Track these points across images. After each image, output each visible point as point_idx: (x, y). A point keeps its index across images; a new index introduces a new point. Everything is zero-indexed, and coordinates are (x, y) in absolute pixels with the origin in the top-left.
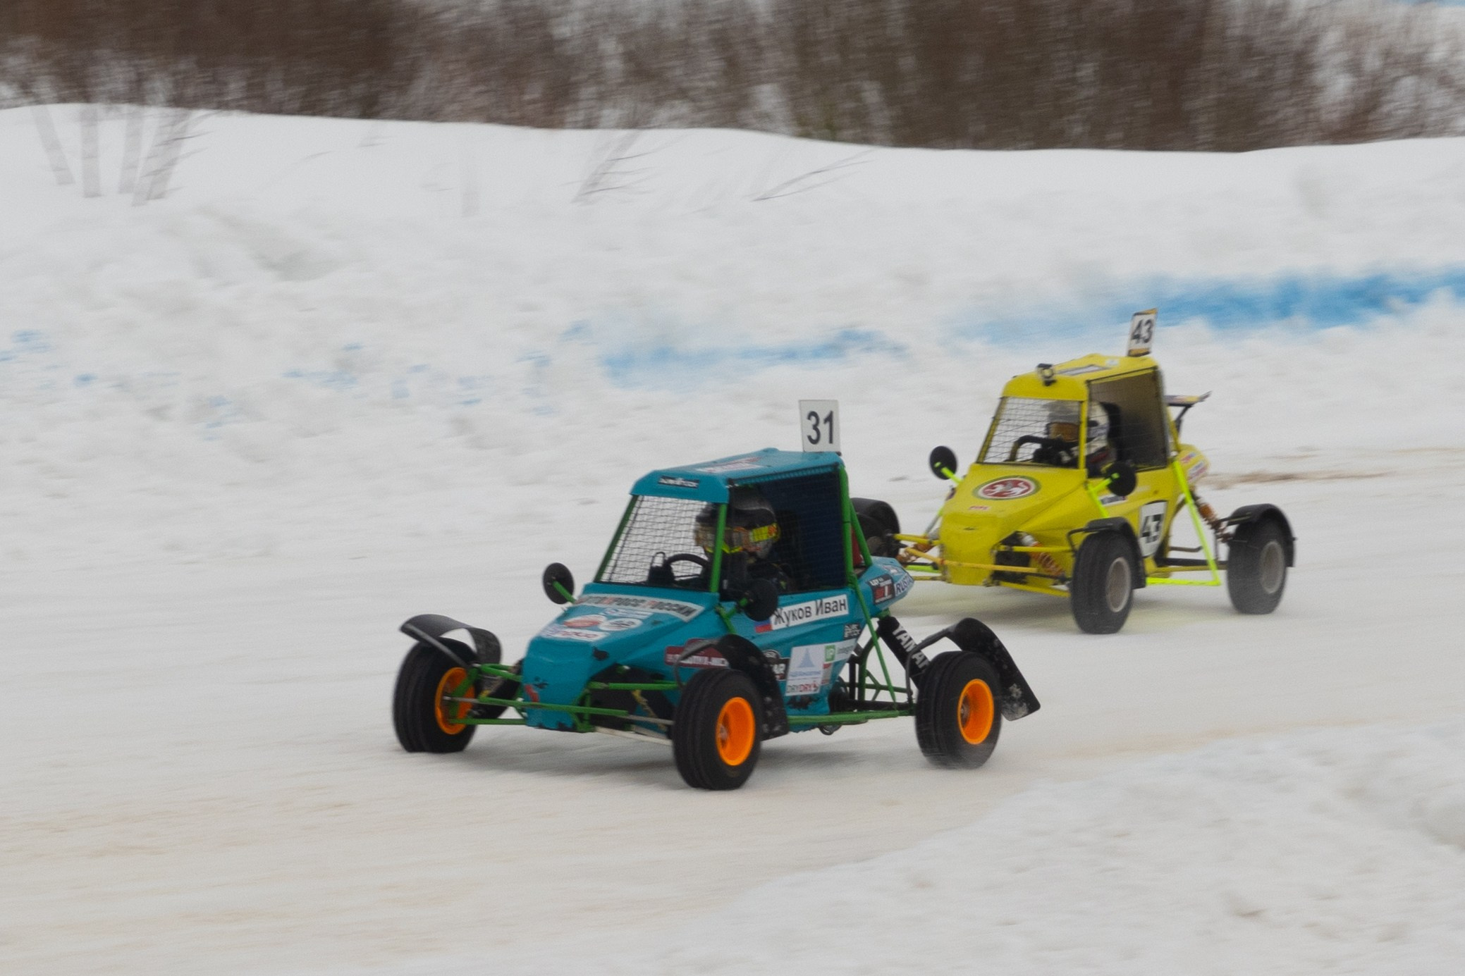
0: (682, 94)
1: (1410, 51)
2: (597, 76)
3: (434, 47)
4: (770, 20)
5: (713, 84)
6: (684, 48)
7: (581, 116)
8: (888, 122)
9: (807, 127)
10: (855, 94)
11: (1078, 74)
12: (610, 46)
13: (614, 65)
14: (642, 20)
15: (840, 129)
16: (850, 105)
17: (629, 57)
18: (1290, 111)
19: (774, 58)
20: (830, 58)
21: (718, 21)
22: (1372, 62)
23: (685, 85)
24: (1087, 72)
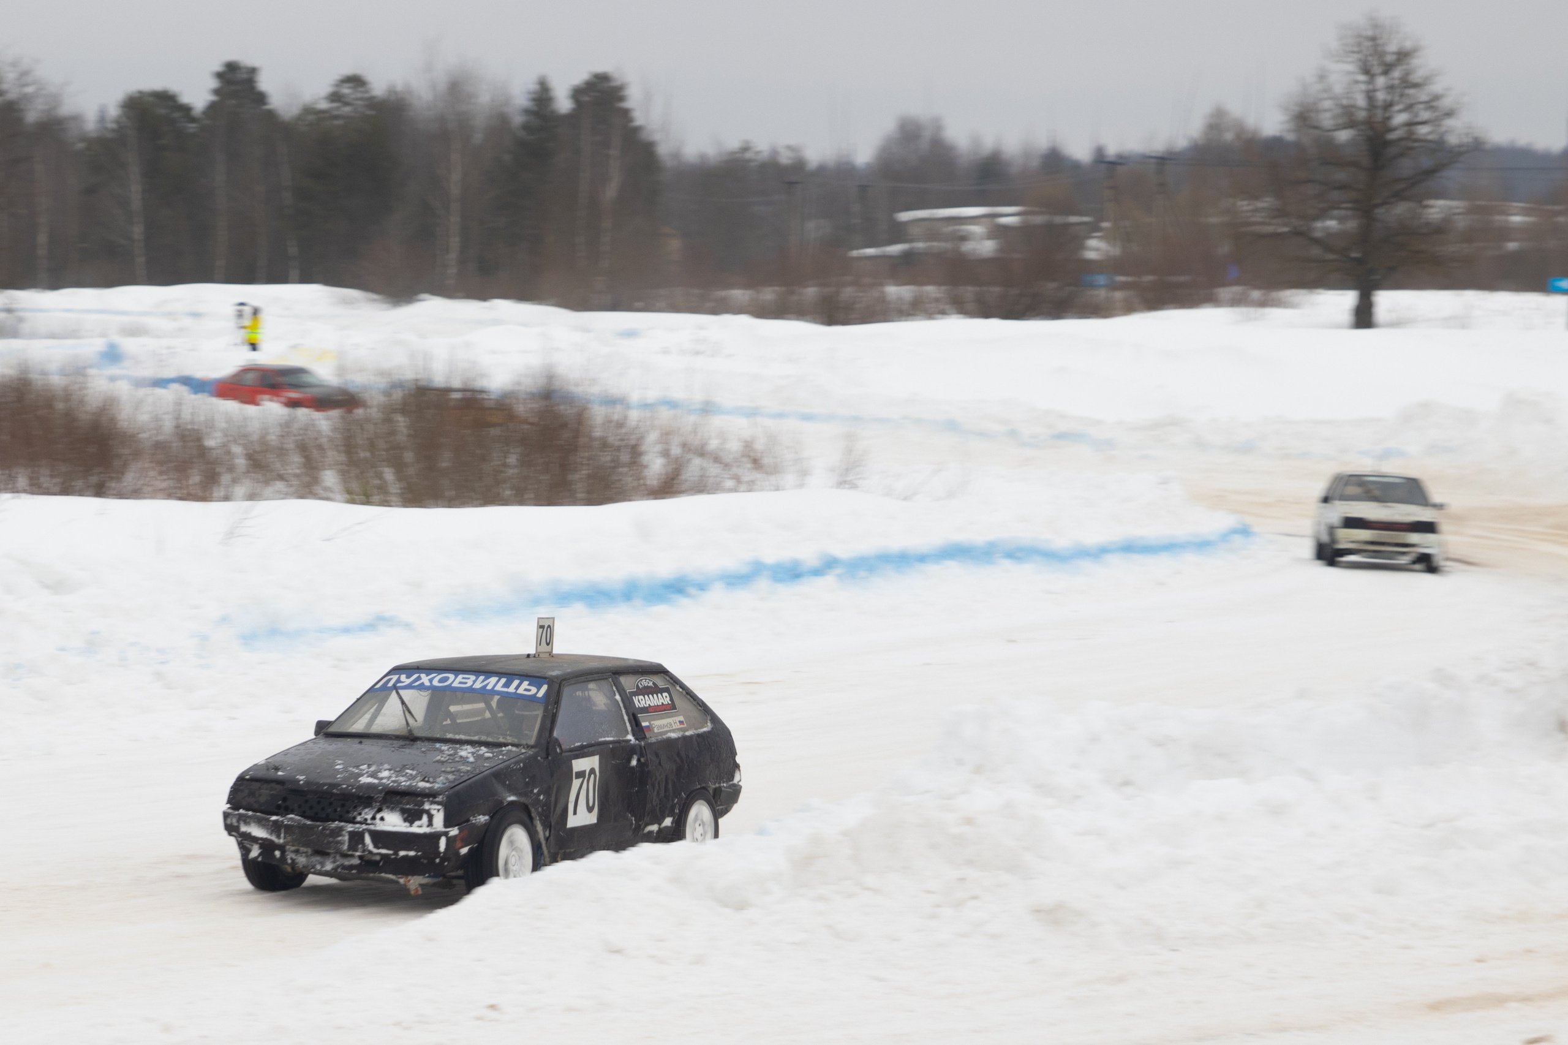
0: (281, 478)
1: (697, 443)
2: (231, 469)
3: (137, 454)
5: (297, 471)
6: (282, 452)
7: (218, 492)
8: (399, 491)
9: (354, 497)
10: (380, 476)
11: (508, 460)
12: (238, 451)
13: (241, 462)
14: (255, 437)
15: (371, 497)
16: (377, 482)
17: (250, 457)
18: (629, 479)
19: (332, 455)
20: (364, 454)
21: (300, 435)
22: (676, 450)
23: (282, 472)
24: (512, 459)
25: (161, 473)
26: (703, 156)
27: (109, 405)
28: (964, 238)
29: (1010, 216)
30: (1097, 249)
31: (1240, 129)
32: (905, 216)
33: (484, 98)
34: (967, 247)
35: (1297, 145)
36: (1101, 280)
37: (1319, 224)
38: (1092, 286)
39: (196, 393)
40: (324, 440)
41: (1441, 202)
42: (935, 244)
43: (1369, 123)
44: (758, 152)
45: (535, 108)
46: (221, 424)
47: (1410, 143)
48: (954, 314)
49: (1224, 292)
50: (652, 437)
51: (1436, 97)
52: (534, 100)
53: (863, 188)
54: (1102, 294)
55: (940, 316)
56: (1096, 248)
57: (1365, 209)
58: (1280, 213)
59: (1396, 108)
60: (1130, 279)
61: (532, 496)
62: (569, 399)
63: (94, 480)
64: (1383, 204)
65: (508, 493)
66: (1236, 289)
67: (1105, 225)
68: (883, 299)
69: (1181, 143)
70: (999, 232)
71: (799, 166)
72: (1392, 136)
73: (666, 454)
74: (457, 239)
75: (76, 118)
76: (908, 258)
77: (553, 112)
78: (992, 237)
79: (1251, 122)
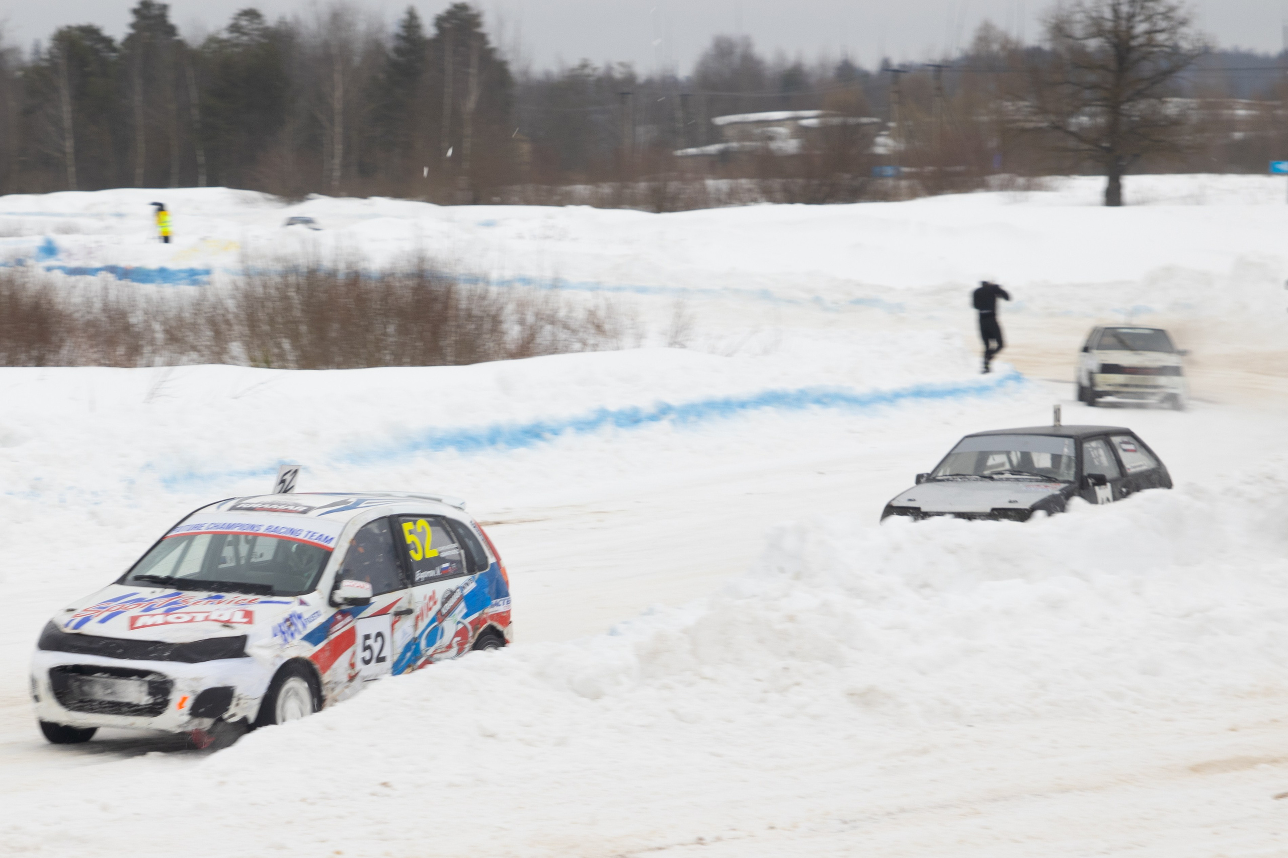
0: (194, 348)
1: (548, 312)
2: (152, 342)
3: (71, 331)
4: (235, 310)
5: (208, 343)
6: (194, 327)
7: (144, 361)
8: (295, 358)
9: (255, 362)
10: (279, 346)
11: (388, 330)
12: (157, 327)
13: (160, 336)
14: (171, 314)
15: (272, 362)
16: (276, 350)
17: (166, 331)
18: (492, 345)
19: (238, 329)
20: (265, 328)
21: (210, 312)
22: (530, 319)
23: (195, 344)
24: (391, 329)
25: (92, 346)
26: (548, 74)
27: (46, 290)
28: (771, 138)
29: (810, 118)
30: (885, 146)
31: (1005, 40)
32: (720, 120)
33: (361, 27)
34: (774, 145)
35: (1054, 54)
36: (889, 171)
37: (1073, 120)
38: (882, 176)
39: (120, 279)
40: (230, 317)
41: (1176, 100)
42: (747, 143)
43: (1115, 32)
44: (595, 69)
45: (405, 34)
46: (142, 304)
47: (1148, 48)
48: (764, 202)
49: (994, 179)
50: (510, 308)
51: (1172, 9)
52: (404, 27)
53: (685, 97)
54: (890, 183)
55: (753, 203)
56: (884, 144)
57: (1113, 107)
58: (1040, 110)
59: (1138, 18)
60: (913, 170)
61: (408, 360)
62: (440, 278)
63: (35, 353)
64: (1129, 100)
65: (388, 358)
66: (1005, 176)
67: (892, 124)
68: (704, 190)
69: (955, 54)
70: (802, 132)
71: (630, 79)
72: (1134, 43)
73: (522, 322)
74: (340, 147)
75: (14, 51)
76: (724, 155)
77: (420, 37)
78: (796, 138)
79: (1014, 34)
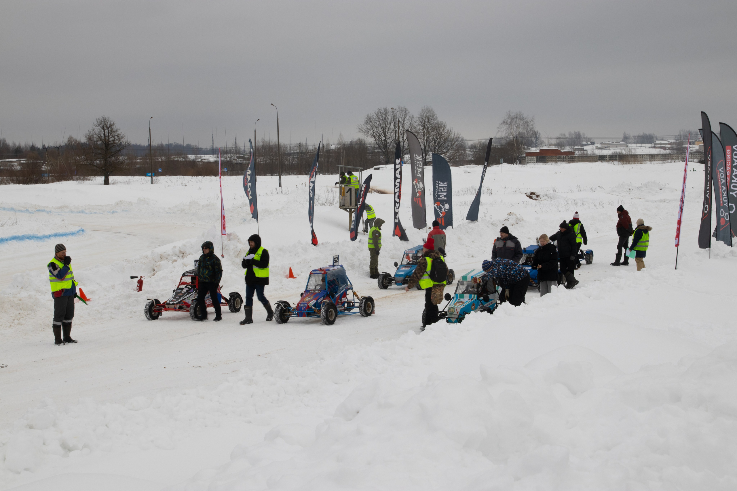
28: (13, 166)
29: (23, 161)
31: (76, 141)
34: (13, 168)
35: (89, 144)
36: (46, 175)
37: (95, 162)
38: (44, 176)
41: (121, 157)
42: (6, 167)
43: (104, 140)
47: (114, 144)
48: (11, 183)
49: (75, 177)
51: (119, 134)
54: (46, 178)
55: (8, 184)
56: (44, 168)
57: (105, 159)
58: (87, 159)
59: (110, 137)
60: (53, 175)
64: (109, 157)
66: (78, 176)
67: (46, 162)
69: (63, 144)
70: (21, 164)
72: (110, 143)
78: (20, 166)
79: (78, 139)
